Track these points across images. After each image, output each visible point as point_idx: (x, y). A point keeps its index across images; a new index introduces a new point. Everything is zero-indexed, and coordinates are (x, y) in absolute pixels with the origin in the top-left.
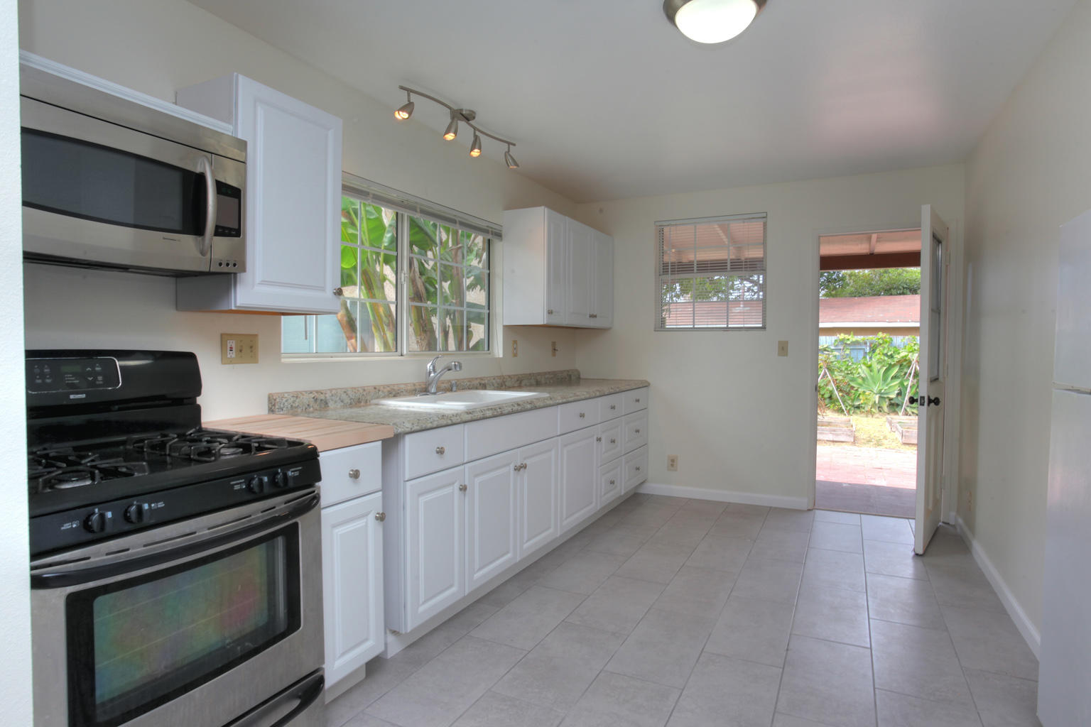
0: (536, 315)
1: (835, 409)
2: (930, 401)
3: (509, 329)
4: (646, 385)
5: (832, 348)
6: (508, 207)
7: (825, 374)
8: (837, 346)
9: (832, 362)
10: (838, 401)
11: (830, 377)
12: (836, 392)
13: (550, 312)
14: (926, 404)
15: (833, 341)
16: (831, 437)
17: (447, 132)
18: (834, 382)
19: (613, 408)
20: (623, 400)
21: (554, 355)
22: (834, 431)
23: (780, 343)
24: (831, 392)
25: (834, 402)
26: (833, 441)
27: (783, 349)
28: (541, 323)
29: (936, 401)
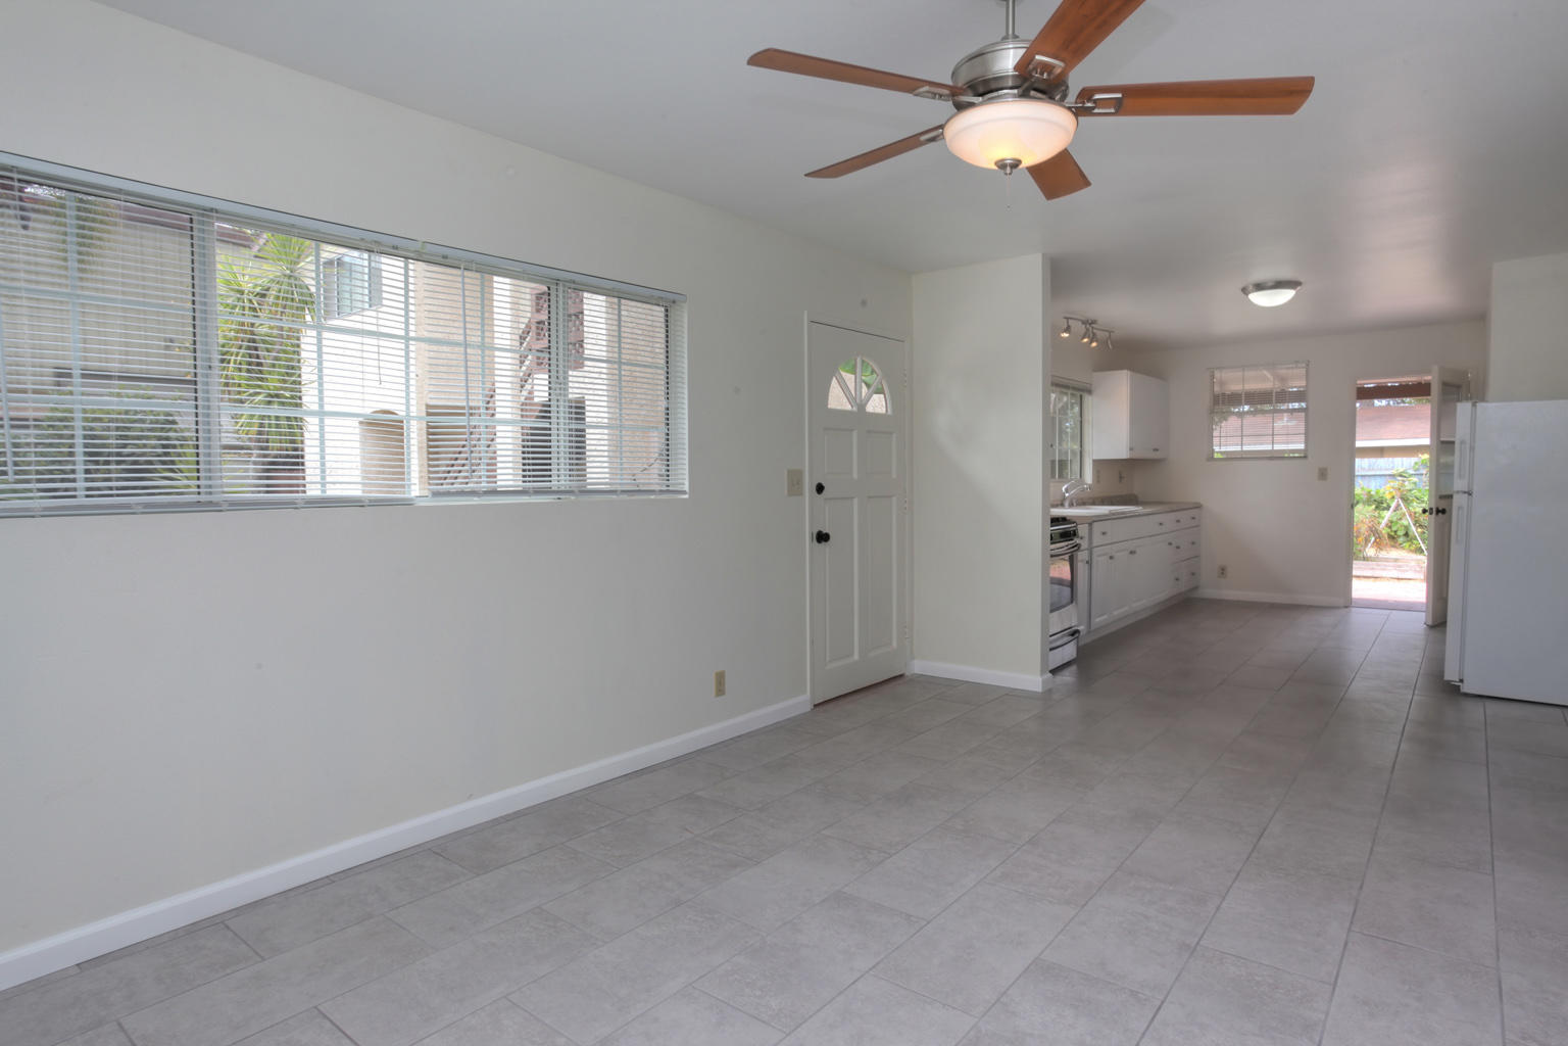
0: (1121, 451)
1: (1412, 548)
2: (1438, 511)
3: (1097, 463)
4: (1198, 506)
5: (1411, 472)
6: (1095, 371)
7: (1398, 505)
8: (1417, 470)
9: (1410, 490)
10: (1416, 539)
11: (1404, 510)
12: (1413, 528)
13: (1131, 449)
14: (1434, 512)
15: (1413, 464)
16: (1395, 574)
17: (1084, 338)
18: (1410, 515)
19: (1178, 521)
20: (1184, 516)
21: (1120, 481)
22: (1400, 566)
23: (1320, 469)
24: (1407, 528)
25: (1411, 540)
26: (1398, 579)
27: (1323, 474)
28: (1124, 457)
29: (1444, 511)
